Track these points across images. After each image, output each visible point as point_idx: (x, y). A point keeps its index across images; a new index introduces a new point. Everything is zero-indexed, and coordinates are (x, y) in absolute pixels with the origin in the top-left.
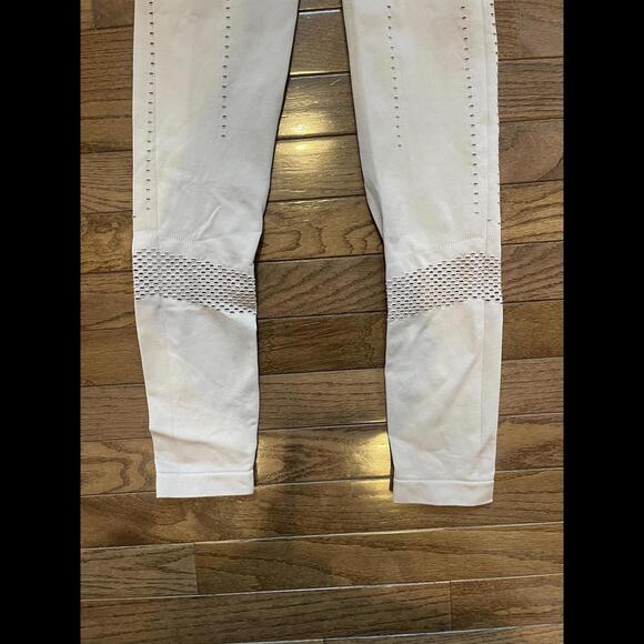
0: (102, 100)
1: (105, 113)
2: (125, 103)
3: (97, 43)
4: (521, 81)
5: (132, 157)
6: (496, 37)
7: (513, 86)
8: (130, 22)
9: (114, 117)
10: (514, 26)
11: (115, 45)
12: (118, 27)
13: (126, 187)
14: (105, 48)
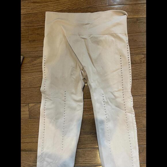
0: (30, 138)
1: (31, 141)
2: (36, 139)
3: (30, 122)
4: (143, 134)
5: (37, 153)
6: (135, 120)
7: (142, 136)
8: (39, 117)
9: (33, 142)
10: (141, 119)
11: (34, 123)
12: (35, 118)
13: (35, 161)
14: (32, 124)
